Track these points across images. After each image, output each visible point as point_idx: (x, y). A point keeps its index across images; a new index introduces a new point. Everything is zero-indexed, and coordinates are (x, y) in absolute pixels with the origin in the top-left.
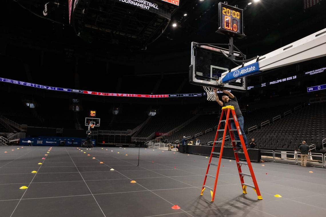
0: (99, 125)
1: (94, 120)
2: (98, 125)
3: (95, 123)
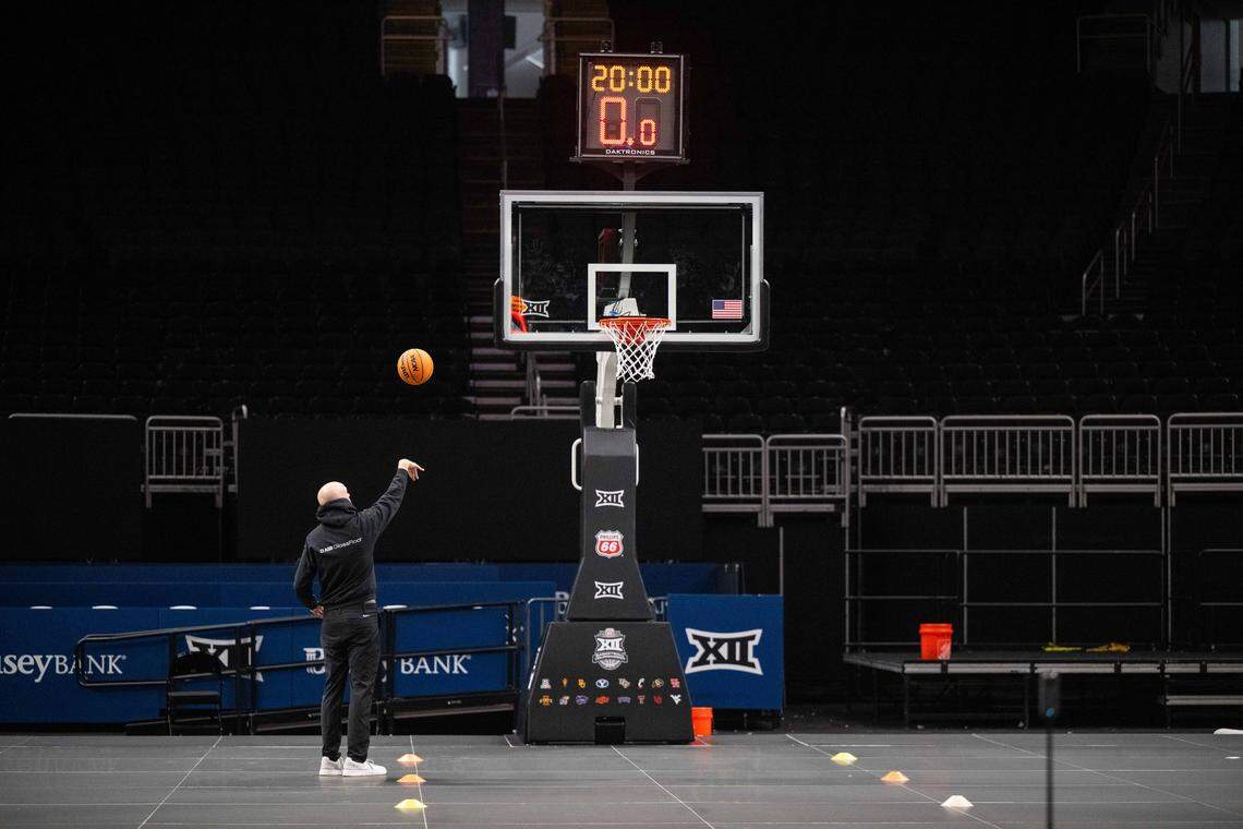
0: (740, 326)
1: (657, 234)
2: (730, 309)
3: (679, 279)
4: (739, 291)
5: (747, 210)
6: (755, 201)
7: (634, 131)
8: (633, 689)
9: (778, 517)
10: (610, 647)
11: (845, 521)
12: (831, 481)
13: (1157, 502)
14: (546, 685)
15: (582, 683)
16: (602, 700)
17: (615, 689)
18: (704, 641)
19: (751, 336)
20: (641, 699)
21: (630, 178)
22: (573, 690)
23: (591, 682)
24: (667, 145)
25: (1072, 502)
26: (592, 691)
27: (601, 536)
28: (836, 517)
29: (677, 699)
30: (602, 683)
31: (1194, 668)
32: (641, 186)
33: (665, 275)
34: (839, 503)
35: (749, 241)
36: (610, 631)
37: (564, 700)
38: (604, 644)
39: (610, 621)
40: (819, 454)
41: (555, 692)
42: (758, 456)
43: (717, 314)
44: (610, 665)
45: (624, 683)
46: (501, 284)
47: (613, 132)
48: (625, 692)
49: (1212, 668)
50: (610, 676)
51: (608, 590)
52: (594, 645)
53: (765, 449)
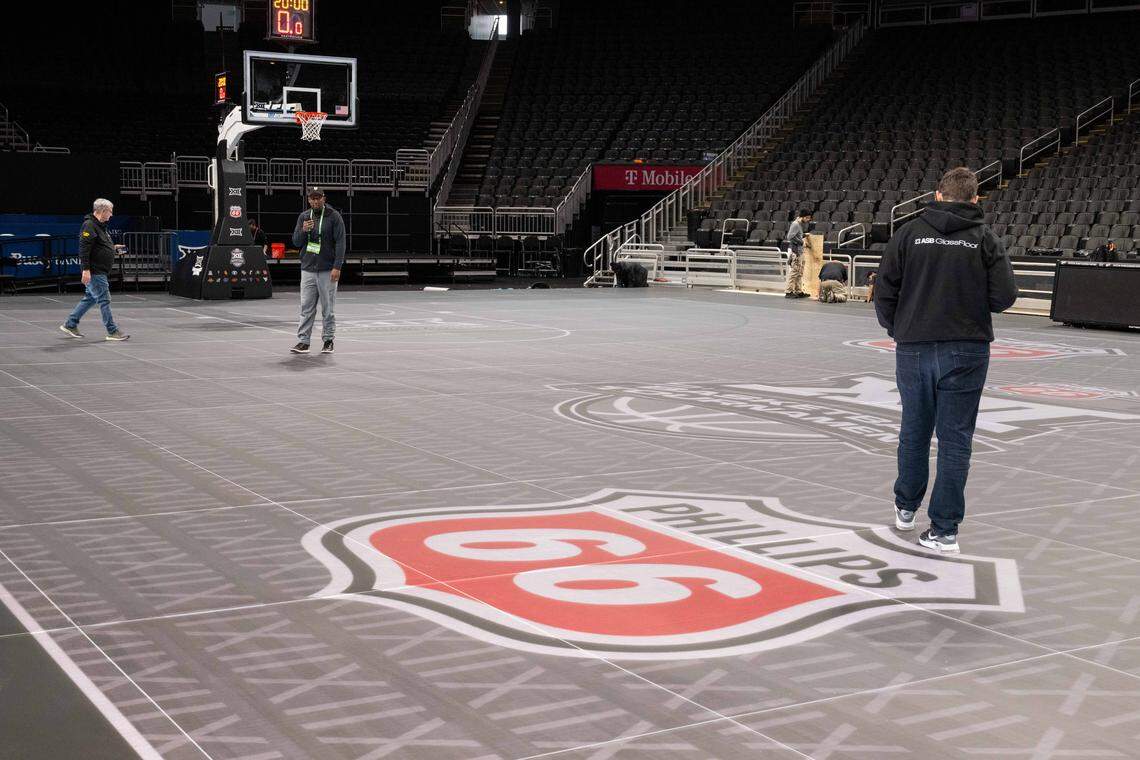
0: (344, 118)
1: (309, 74)
2: (342, 110)
3: (322, 96)
4: (346, 103)
5: (349, 66)
6: (353, 62)
7: (293, 27)
8: (248, 276)
9: (148, 196)
10: (238, 257)
11: (176, 199)
12: (166, 182)
13: (302, 194)
14: (210, 273)
15: (226, 273)
16: (234, 280)
17: (239, 275)
18: (186, 250)
19: (351, 122)
20: (251, 279)
21: (292, 48)
22: (222, 276)
23: (230, 272)
24: (307, 35)
25: (267, 193)
26: (231, 276)
27: (232, 208)
28: (172, 197)
29: (266, 279)
30: (235, 273)
31: (373, 262)
32: (297, 52)
33: (316, 93)
34: (174, 192)
35: (351, 80)
36: (237, 250)
37: (219, 280)
38: (235, 256)
39: (237, 245)
40: (161, 171)
41: (215, 276)
42: (140, 171)
43: (337, 112)
44: (238, 265)
45: (244, 273)
46: (246, 94)
47: (283, 26)
48: (243, 276)
49: (380, 261)
50: (239, 269)
51: (237, 232)
52: (231, 256)
53: (143, 168)
